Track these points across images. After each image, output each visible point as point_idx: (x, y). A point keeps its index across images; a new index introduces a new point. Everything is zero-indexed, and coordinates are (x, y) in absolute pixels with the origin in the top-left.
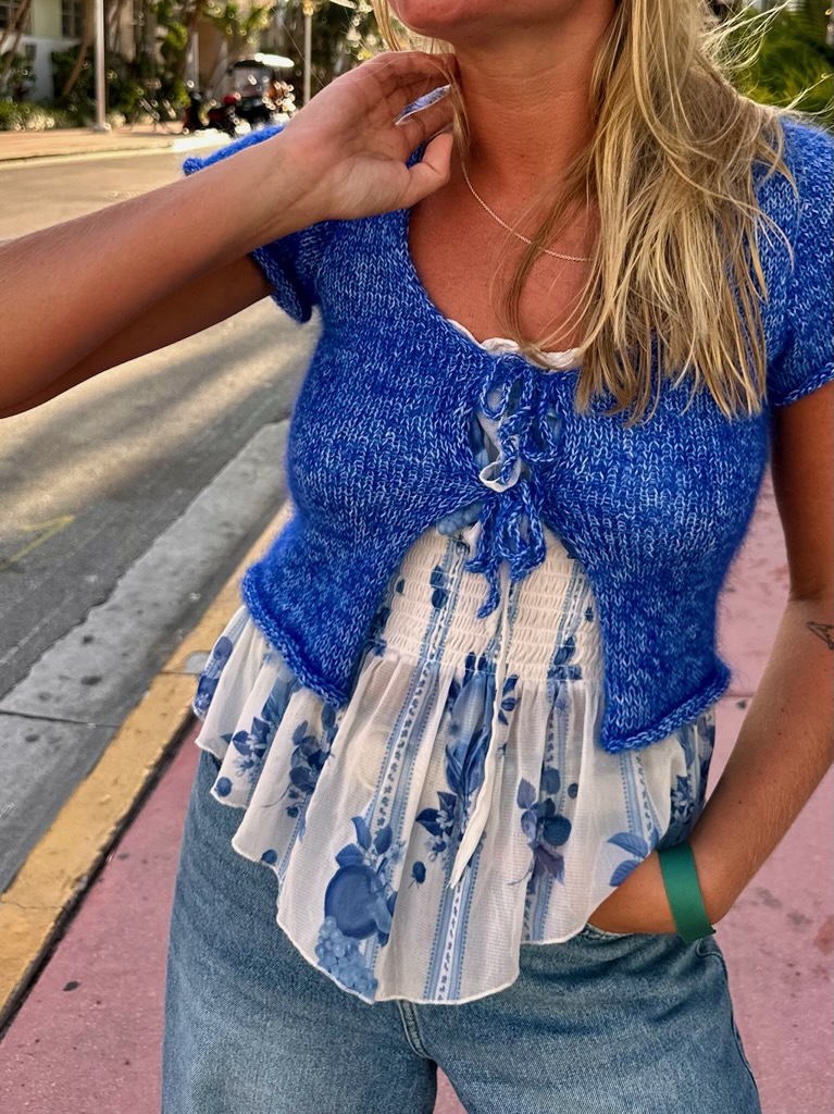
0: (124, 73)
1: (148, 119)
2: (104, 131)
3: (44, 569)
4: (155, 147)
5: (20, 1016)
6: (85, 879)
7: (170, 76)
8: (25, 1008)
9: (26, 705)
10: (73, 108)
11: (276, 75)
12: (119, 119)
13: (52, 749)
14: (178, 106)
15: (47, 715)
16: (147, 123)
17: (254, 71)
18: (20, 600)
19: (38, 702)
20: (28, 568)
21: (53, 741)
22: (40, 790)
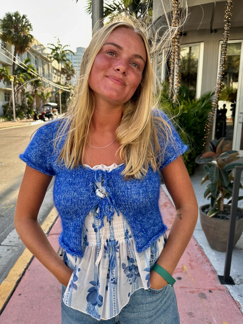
0: (19, 108)
1: (25, 118)
2: (15, 122)
3: (9, 216)
4: (27, 124)
5: (10, 301)
6: (21, 275)
7: (30, 109)
8: (11, 299)
9: (7, 243)
10: (9, 117)
11: (53, 107)
12: (19, 119)
13: (13, 252)
14: (32, 115)
15: (11, 245)
16: (25, 119)
17: (48, 107)
18: (4, 222)
19: (9, 243)
20: (5, 216)
21: (13, 250)
22: (11, 260)
